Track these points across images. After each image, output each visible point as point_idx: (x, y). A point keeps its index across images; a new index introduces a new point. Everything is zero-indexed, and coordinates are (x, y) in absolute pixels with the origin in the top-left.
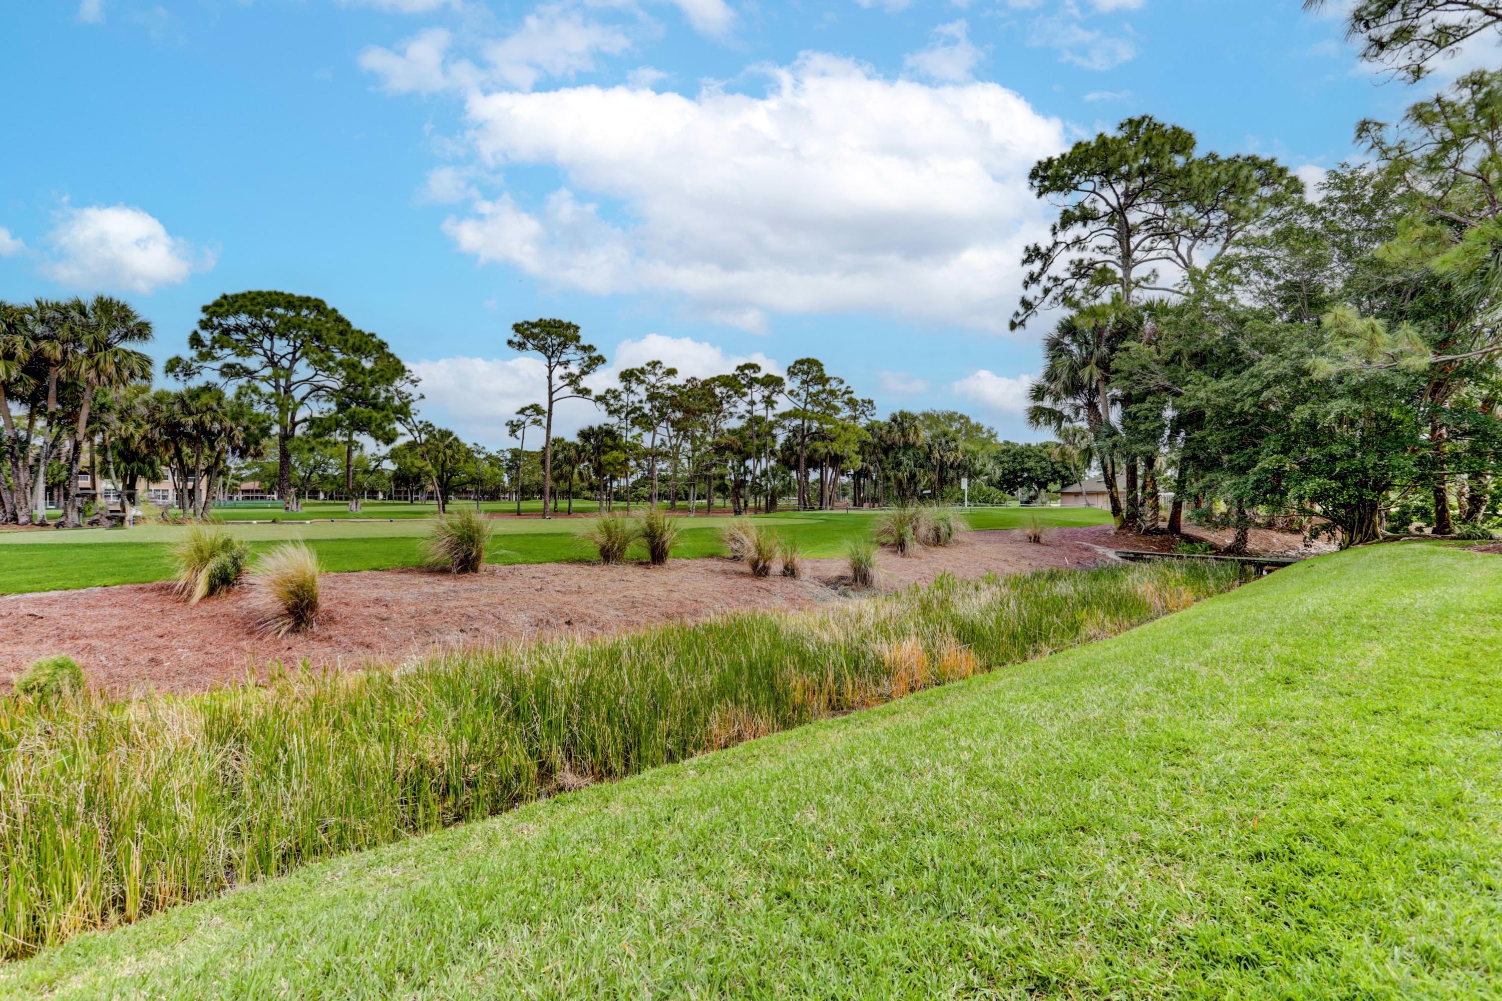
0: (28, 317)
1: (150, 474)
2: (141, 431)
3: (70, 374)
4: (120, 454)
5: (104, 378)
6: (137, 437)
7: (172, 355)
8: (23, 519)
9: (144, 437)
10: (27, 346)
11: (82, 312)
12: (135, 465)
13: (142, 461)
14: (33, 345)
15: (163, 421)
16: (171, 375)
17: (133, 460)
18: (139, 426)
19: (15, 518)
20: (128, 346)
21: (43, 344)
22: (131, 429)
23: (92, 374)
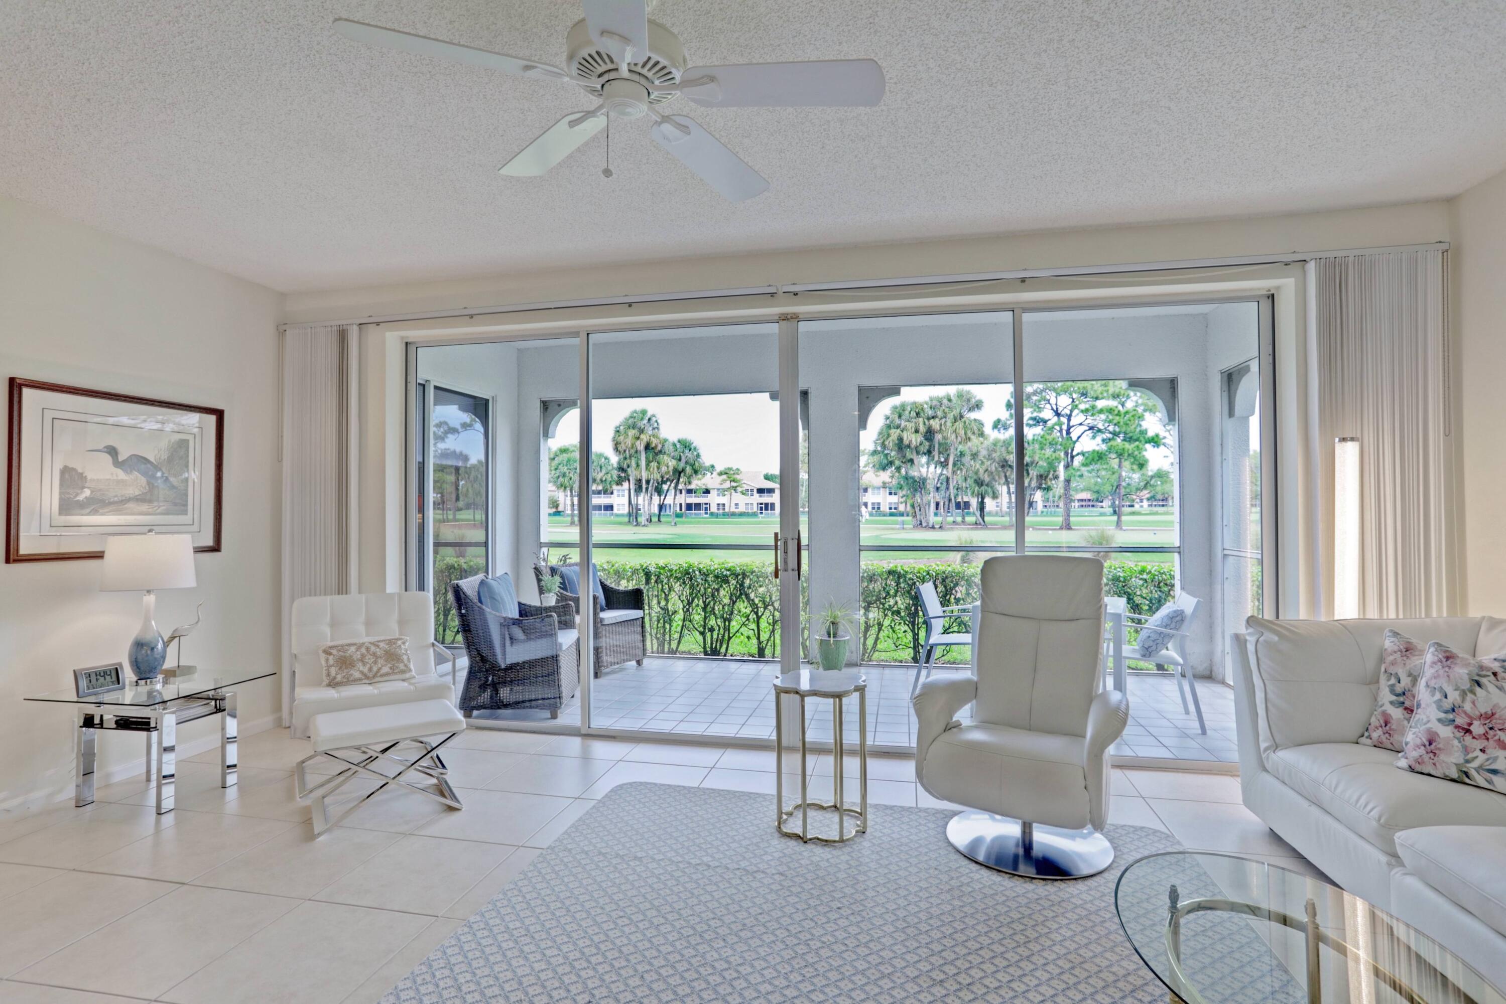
0: (925, 406)
1: (991, 494)
2: (984, 467)
3: (945, 438)
4: (976, 481)
5: (959, 438)
6: (981, 471)
7: (995, 419)
8: (924, 524)
9: (986, 470)
10: (924, 424)
11: (950, 400)
12: (983, 488)
13: (987, 485)
14: (927, 423)
15: (997, 459)
16: (996, 430)
17: (982, 485)
18: (983, 463)
19: (921, 524)
20: (973, 415)
21: (932, 421)
22: (978, 466)
23: (953, 436)
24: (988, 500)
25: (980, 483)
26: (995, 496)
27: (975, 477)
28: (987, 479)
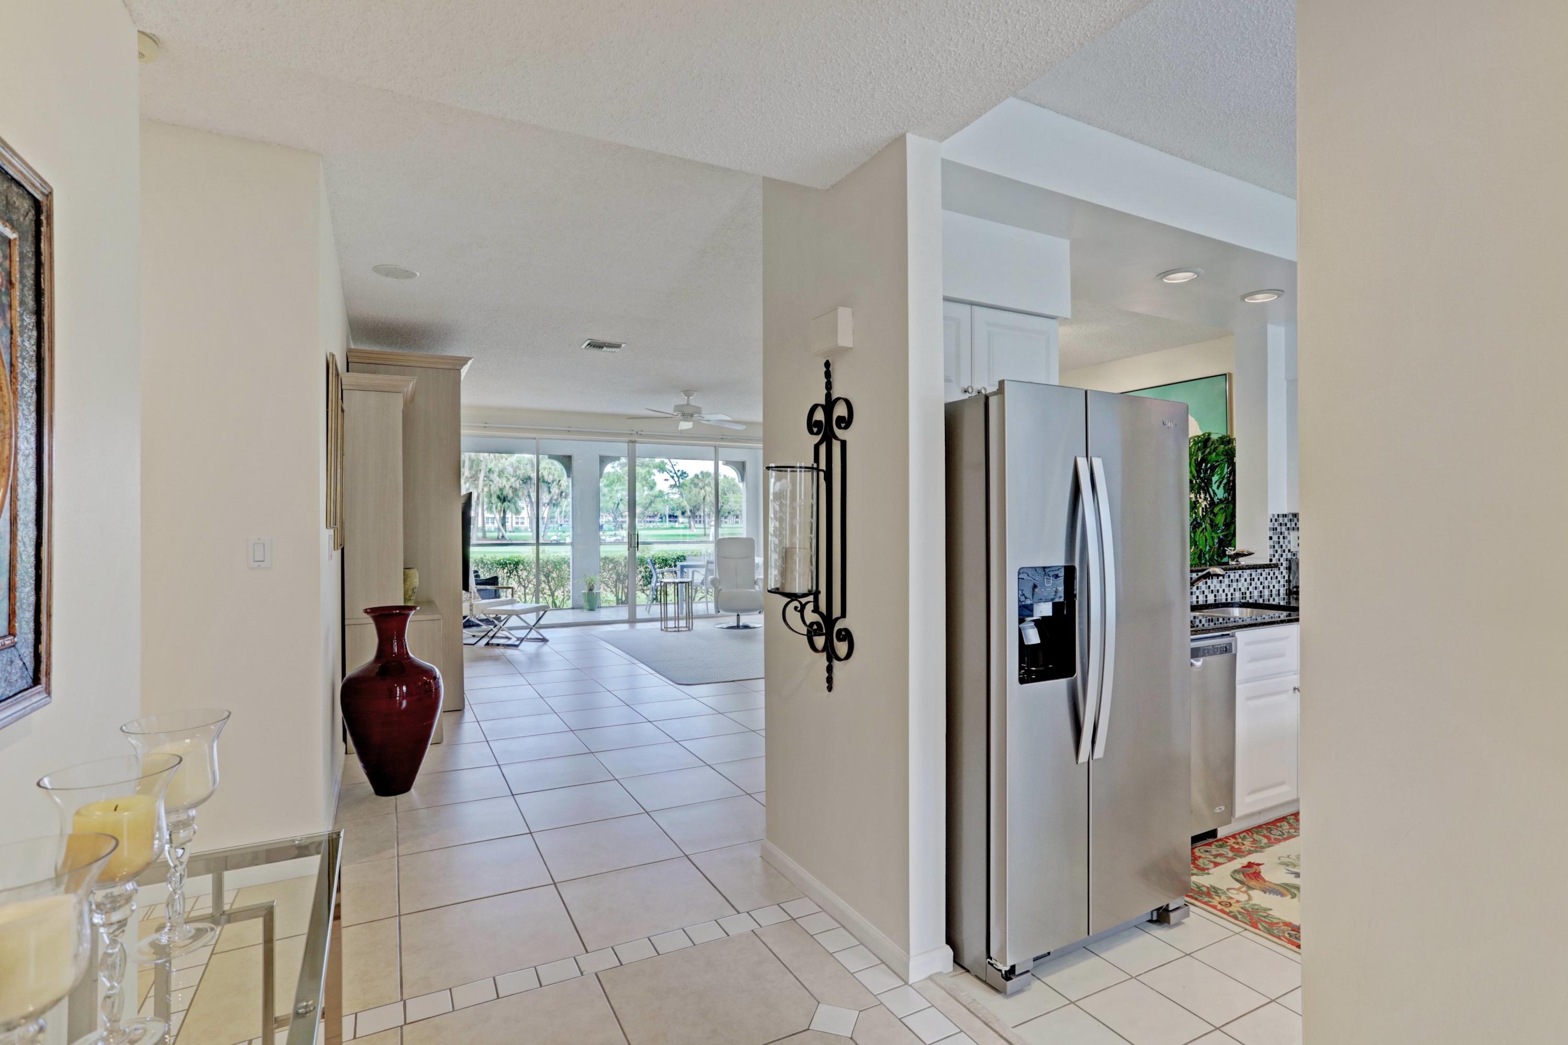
24: (509, 515)
25: (503, 499)
26: (518, 512)
27: (498, 493)
28: (511, 495)
